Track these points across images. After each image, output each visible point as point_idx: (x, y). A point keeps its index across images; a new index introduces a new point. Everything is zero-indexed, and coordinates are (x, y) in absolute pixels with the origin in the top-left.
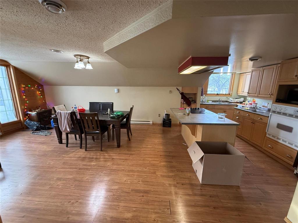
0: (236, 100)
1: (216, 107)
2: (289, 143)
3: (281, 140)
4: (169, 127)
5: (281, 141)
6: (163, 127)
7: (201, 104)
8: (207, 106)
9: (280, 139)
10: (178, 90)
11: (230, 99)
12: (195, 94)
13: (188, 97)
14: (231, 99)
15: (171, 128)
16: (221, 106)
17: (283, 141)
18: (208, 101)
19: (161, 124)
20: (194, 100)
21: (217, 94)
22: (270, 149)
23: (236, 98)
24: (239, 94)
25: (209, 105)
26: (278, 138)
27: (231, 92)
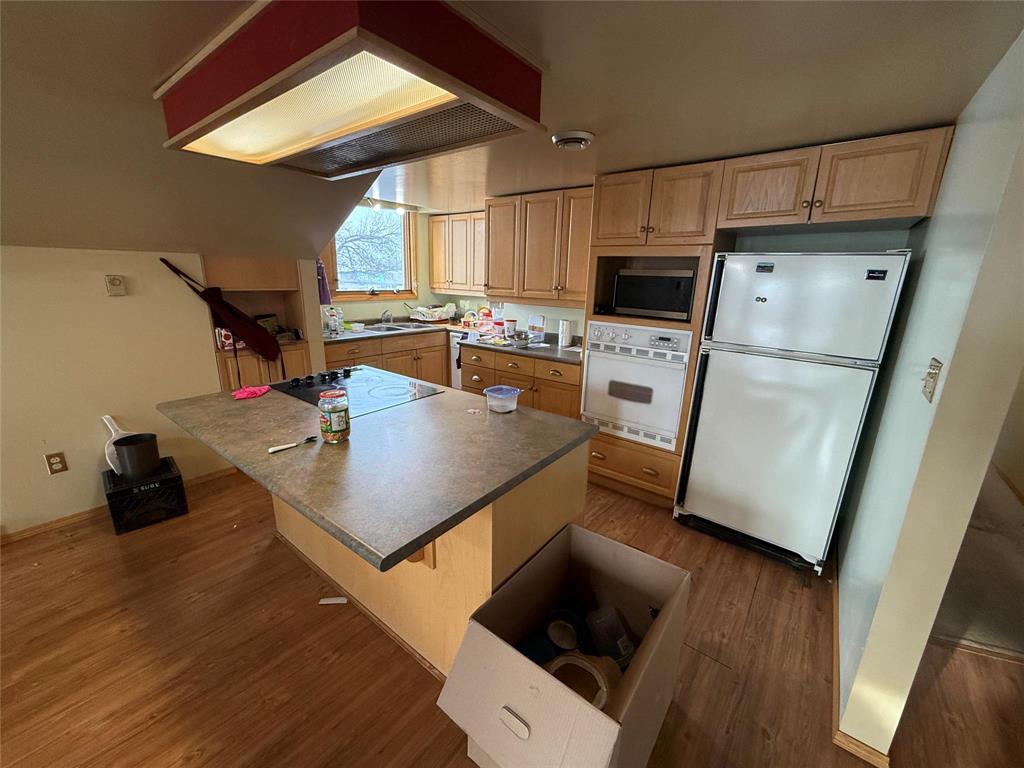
0: (439, 313)
1: (388, 346)
2: (646, 435)
3: (626, 429)
4: (171, 514)
5: (624, 434)
6: (119, 532)
7: (326, 344)
8: (353, 346)
9: (621, 429)
10: (177, 271)
11: (419, 309)
12: (288, 297)
13: (249, 311)
14: (421, 312)
15: (191, 515)
16: (402, 342)
17: (630, 431)
18: (347, 326)
19: (94, 518)
20: (283, 324)
21: (373, 293)
22: (598, 462)
23: (436, 307)
24: (438, 291)
25: (360, 343)
26: (616, 427)
27: (414, 285)
